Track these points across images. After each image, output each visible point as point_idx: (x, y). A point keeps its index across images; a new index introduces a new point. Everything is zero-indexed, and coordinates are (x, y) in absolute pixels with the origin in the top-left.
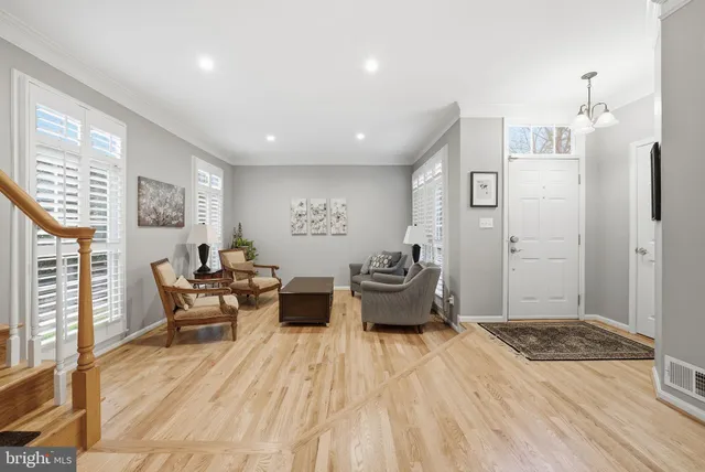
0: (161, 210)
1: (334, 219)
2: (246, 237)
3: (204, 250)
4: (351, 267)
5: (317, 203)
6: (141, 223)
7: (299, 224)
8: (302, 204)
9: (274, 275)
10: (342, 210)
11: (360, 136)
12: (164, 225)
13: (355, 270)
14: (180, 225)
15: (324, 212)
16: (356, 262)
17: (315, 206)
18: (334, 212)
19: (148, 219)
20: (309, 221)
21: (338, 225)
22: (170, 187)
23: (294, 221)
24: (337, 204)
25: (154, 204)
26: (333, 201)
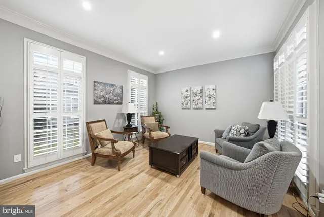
0: (107, 96)
1: (207, 99)
4: (216, 132)
5: (197, 89)
6: (95, 103)
7: (186, 102)
8: (187, 91)
9: (167, 132)
10: (212, 93)
12: (109, 103)
13: (219, 134)
15: (201, 95)
16: (219, 128)
17: (195, 92)
18: (207, 94)
19: (99, 101)
20: (192, 101)
21: (209, 102)
22: (113, 85)
23: (183, 100)
24: (209, 88)
25: (103, 93)
26: (206, 87)
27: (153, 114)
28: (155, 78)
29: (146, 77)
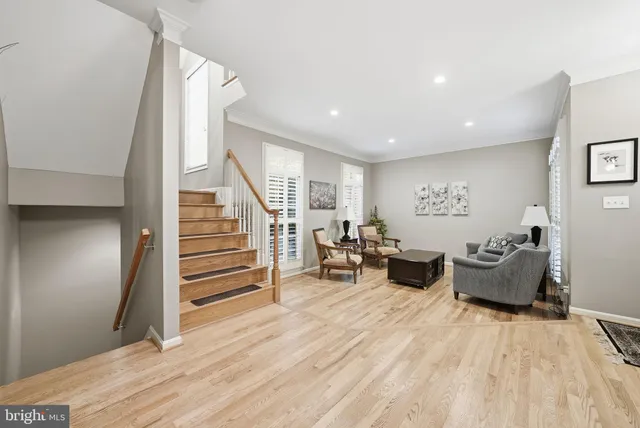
0: (322, 199)
1: (455, 201)
2: (381, 216)
3: (346, 224)
4: (469, 246)
5: (438, 187)
6: (311, 207)
7: (422, 206)
8: (424, 189)
9: (396, 246)
10: (463, 192)
11: (469, 124)
12: (324, 208)
13: (473, 249)
14: (334, 208)
15: (445, 195)
16: (473, 241)
17: (436, 190)
18: (455, 194)
19: (315, 205)
20: (431, 203)
21: (458, 206)
22: (328, 184)
23: (417, 203)
24: (457, 186)
25: (318, 196)
26: (454, 184)
27: (372, 223)
28: (373, 169)
29: (361, 170)
